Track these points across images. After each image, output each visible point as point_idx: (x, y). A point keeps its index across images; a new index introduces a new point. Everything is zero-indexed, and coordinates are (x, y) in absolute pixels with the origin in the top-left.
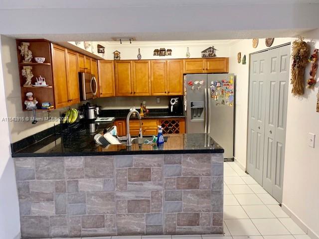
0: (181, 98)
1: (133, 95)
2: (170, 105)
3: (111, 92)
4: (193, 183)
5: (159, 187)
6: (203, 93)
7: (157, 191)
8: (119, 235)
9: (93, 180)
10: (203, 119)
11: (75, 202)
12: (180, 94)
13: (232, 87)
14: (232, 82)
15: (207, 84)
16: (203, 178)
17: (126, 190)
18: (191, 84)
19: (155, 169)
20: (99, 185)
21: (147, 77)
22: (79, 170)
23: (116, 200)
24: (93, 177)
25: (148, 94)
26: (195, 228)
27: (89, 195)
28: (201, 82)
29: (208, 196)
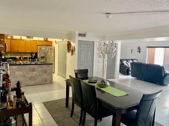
0: (36, 54)
1: (18, 52)
2: (32, 56)
3: (9, 50)
4: (46, 72)
5: (37, 73)
6: (44, 52)
7: (37, 74)
8: (26, 86)
9: (19, 72)
10: (45, 60)
11: (14, 78)
12: (36, 52)
13: (54, 50)
14: (54, 49)
15: (46, 49)
16: (48, 70)
17: (28, 74)
18: (41, 49)
19: (36, 69)
20: (21, 73)
21: (24, 45)
22: (16, 69)
23: (26, 77)
24: (20, 71)
25: (24, 52)
26: (46, 83)
27: (18, 76)
28: (44, 48)
29: (49, 75)
